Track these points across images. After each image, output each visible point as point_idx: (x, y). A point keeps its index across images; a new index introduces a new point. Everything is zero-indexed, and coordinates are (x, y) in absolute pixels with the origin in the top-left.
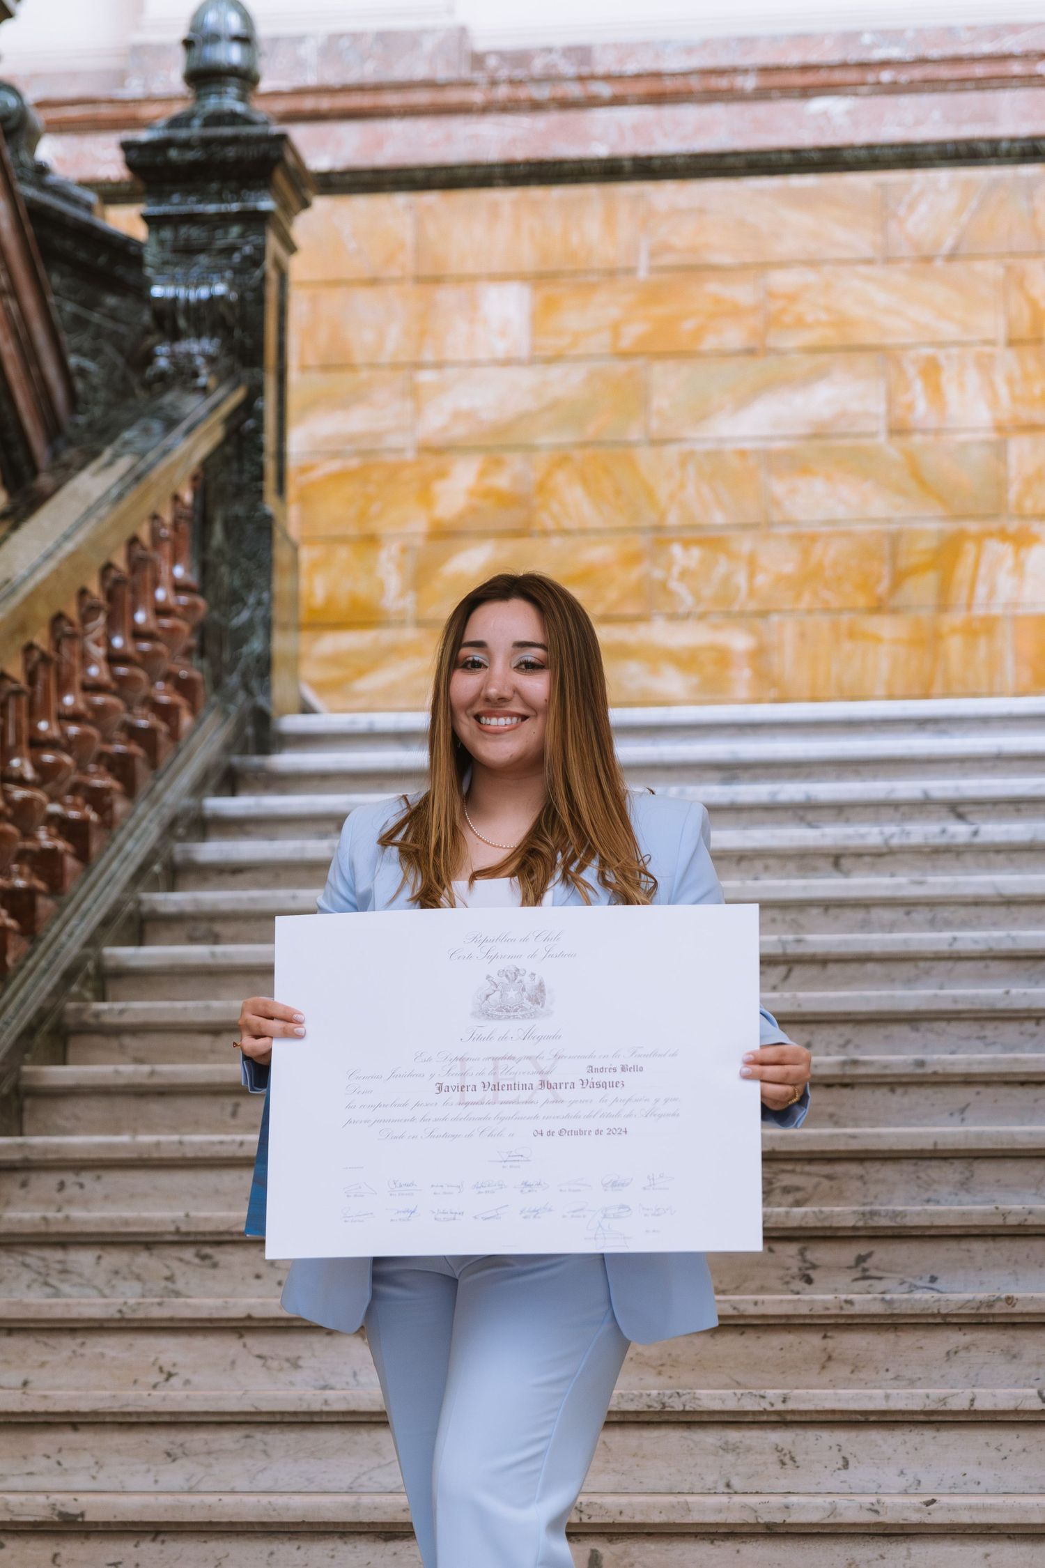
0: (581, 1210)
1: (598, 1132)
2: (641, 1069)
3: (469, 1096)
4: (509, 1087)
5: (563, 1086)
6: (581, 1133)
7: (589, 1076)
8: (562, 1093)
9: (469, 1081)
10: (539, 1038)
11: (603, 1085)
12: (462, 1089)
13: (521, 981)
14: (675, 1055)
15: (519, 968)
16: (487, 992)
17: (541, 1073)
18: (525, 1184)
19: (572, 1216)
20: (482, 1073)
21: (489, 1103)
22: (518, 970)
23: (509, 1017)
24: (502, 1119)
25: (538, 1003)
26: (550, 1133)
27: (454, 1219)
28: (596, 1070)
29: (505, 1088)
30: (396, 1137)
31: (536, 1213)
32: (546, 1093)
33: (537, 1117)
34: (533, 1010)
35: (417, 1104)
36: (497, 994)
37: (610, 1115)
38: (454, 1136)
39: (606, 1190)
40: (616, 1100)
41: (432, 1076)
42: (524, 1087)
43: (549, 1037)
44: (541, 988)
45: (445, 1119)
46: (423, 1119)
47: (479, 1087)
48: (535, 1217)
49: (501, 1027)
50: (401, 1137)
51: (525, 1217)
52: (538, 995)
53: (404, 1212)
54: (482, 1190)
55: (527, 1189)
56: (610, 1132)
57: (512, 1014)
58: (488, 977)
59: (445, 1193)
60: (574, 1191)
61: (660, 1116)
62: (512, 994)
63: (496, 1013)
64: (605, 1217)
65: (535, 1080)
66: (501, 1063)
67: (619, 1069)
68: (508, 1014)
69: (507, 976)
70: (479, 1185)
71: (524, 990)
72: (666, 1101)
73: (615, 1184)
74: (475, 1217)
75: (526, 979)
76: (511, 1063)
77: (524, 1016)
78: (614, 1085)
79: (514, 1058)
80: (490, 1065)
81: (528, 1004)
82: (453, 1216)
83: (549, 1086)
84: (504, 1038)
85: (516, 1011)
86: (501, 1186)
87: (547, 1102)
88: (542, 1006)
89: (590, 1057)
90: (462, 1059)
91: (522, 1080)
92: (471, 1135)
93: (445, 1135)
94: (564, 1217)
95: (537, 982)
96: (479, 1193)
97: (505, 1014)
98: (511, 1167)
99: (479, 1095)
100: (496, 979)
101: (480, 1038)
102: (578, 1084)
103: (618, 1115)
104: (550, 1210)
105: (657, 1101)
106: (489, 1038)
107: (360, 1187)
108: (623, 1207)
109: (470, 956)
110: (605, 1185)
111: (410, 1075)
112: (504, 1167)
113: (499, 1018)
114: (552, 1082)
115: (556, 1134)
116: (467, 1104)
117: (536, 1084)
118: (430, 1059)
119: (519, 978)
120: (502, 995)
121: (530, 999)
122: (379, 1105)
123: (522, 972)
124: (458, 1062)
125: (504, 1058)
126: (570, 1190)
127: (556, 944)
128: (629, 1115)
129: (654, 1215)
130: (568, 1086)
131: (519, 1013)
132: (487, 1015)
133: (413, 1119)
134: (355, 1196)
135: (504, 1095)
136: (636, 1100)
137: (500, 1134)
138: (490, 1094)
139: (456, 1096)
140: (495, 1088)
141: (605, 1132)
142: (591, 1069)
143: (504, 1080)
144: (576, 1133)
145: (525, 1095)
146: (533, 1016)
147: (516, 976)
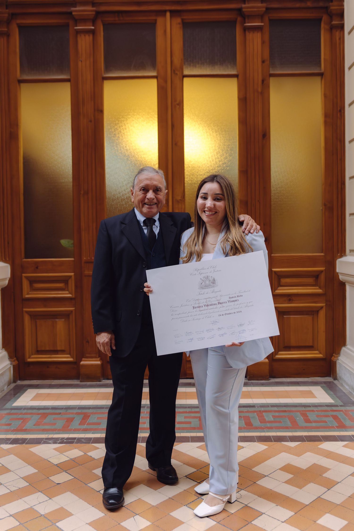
0: (234, 333)
1: (234, 313)
2: (242, 296)
3: (201, 309)
4: (211, 305)
5: (224, 303)
6: (230, 314)
7: (230, 299)
8: (224, 305)
9: (200, 305)
10: (216, 292)
11: (234, 301)
12: (199, 307)
13: (209, 279)
14: (250, 291)
15: (208, 275)
16: (201, 283)
17: (218, 300)
18: (219, 328)
19: (232, 335)
20: (203, 303)
21: (206, 310)
22: (208, 276)
23: (208, 288)
24: (210, 313)
25: (214, 284)
26: (223, 315)
27: (203, 339)
28: (231, 298)
29: (210, 305)
30: (185, 321)
31: (222, 335)
32: (220, 305)
33: (219, 311)
34: (213, 285)
35: (189, 312)
36: (204, 283)
37: (236, 308)
38: (199, 319)
39: (239, 327)
40: (237, 304)
41: (191, 305)
42: (214, 304)
43: (218, 291)
44: (214, 280)
45: (196, 315)
46: (191, 316)
47: (203, 306)
48: (222, 336)
49: (206, 290)
50: (186, 321)
51: (220, 337)
52: (214, 282)
53: (190, 340)
54: (208, 331)
55: (219, 330)
56: (237, 312)
57: (208, 287)
58: (201, 279)
59: (199, 333)
60: (231, 328)
61: (249, 306)
62: (207, 282)
63: (204, 287)
64: (240, 333)
65: (217, 302)
66: (208, 299)
67: (237, 297)
68: (207, 287)
69: (205, 278)
70: (208, 330)
71: (210, 281)
72: (250, 302)
73: (241, 325)
74: (208, 338)
75: (210, 278)
76: (210, 299)
77: (211, 287)
78: (236, 301)
79: (211, 298)
80: (205, 300)
81: (211, 284)
82: (202, 339)
83: (220, 303)
84: (207, 293)
85: (209, 286)
86: (213, 330)
87: (220, 307)
88: (215, 284)
89: (229, 295)
90: (198, 300)
91: (213, 303)
92: (203, 318)
93: (197, 319)
94: (230, 335)
95: (213, 278)
96: (208, 332)
97: (206, 287)
98: (214, 325)
99: (204, 308)
100: (203, 279)
101: (201, 294)
102: (227, 302)
103: (238, 308)
104: (226, 334)
105: (247, 303)
106: (204, 294)
107: (178, 335)
108: (244, 330)
109: (195, 274)
110: (238, 326)
111: (186, 305)
112: (213, 325)
113: (205, 288)
114: (221, 302)
115: (224, 315)
116: (201, 311)
117: (217, 303)
118: (190, 301)
119: (208, 278)
120: (205, 283)
121: (212, 283)
122: (179, 314)
123: (209, 277)
124: (197, 301)
125: (208, 298)
126: (230, 328)
127: (216, 269)
128: (241, 307)
129: (252, 331)
130: (225, 303)
131: (210, 287)
132: (202, 288)
133: (188, 316)
134: (177, 337)
135: (210, 307)
136: (242, 304)
137: (210, 317)
138: (206, 307)
139: (198, 309)
140: (207, 306)
141: (236, 313)
142: (230, 298)
143: (209, 303)
144: (229, 314)
145: (215, 306)
146: (213, 287)
147: (207, 278)
